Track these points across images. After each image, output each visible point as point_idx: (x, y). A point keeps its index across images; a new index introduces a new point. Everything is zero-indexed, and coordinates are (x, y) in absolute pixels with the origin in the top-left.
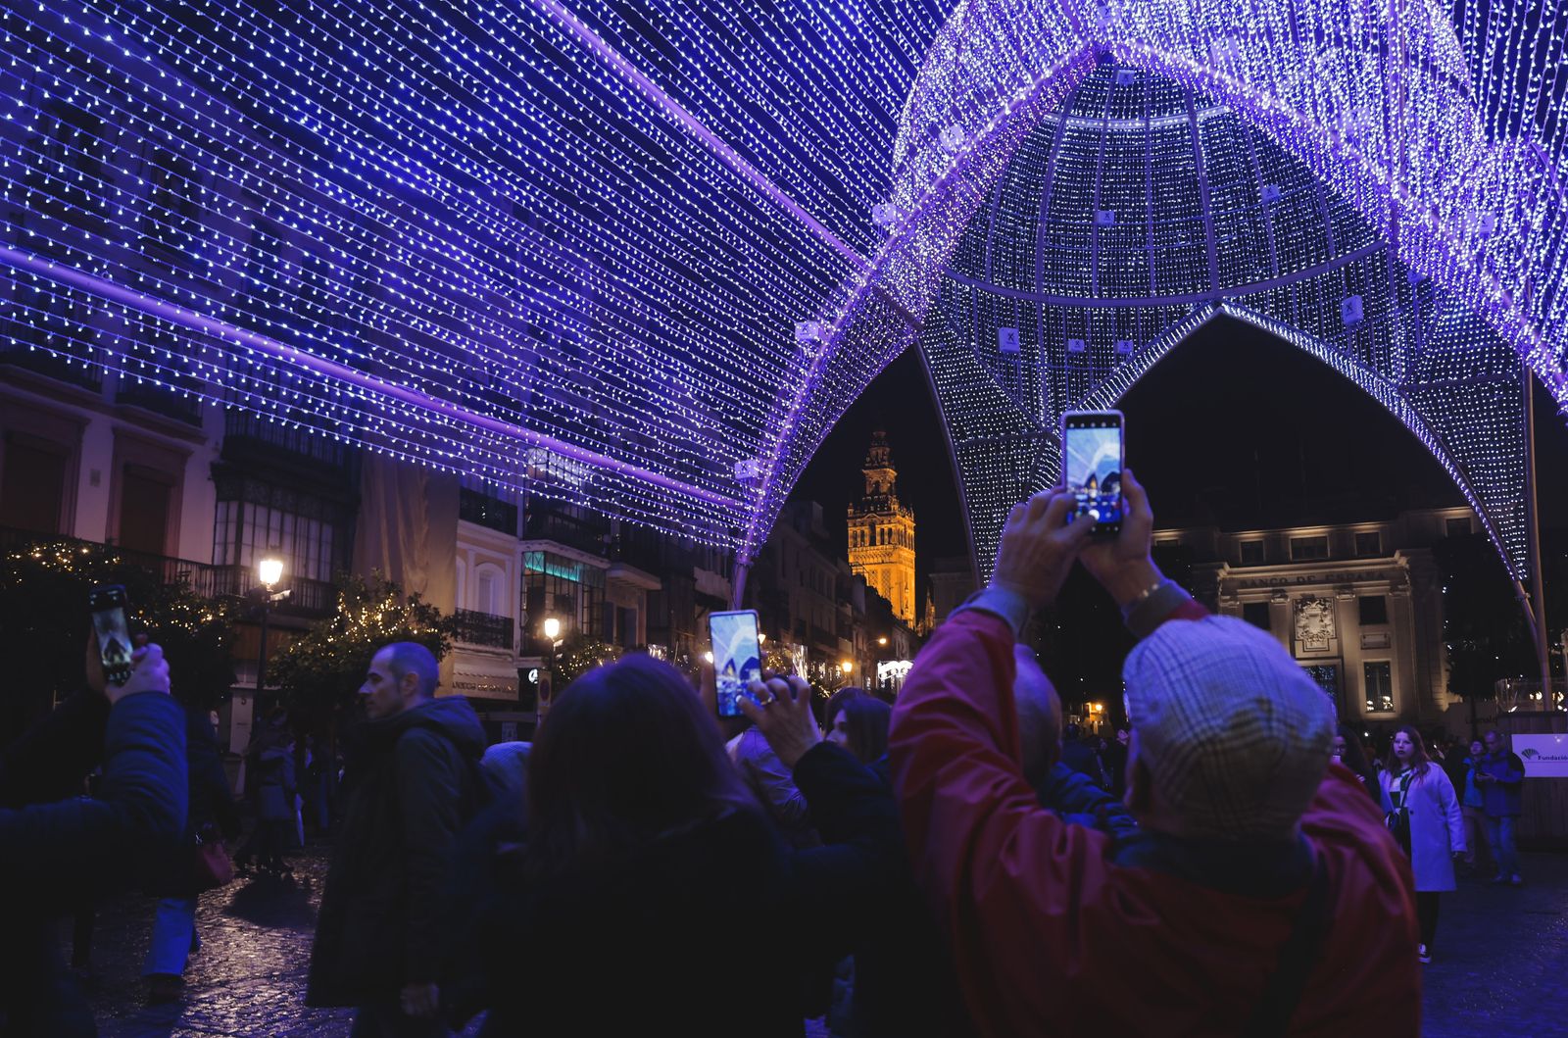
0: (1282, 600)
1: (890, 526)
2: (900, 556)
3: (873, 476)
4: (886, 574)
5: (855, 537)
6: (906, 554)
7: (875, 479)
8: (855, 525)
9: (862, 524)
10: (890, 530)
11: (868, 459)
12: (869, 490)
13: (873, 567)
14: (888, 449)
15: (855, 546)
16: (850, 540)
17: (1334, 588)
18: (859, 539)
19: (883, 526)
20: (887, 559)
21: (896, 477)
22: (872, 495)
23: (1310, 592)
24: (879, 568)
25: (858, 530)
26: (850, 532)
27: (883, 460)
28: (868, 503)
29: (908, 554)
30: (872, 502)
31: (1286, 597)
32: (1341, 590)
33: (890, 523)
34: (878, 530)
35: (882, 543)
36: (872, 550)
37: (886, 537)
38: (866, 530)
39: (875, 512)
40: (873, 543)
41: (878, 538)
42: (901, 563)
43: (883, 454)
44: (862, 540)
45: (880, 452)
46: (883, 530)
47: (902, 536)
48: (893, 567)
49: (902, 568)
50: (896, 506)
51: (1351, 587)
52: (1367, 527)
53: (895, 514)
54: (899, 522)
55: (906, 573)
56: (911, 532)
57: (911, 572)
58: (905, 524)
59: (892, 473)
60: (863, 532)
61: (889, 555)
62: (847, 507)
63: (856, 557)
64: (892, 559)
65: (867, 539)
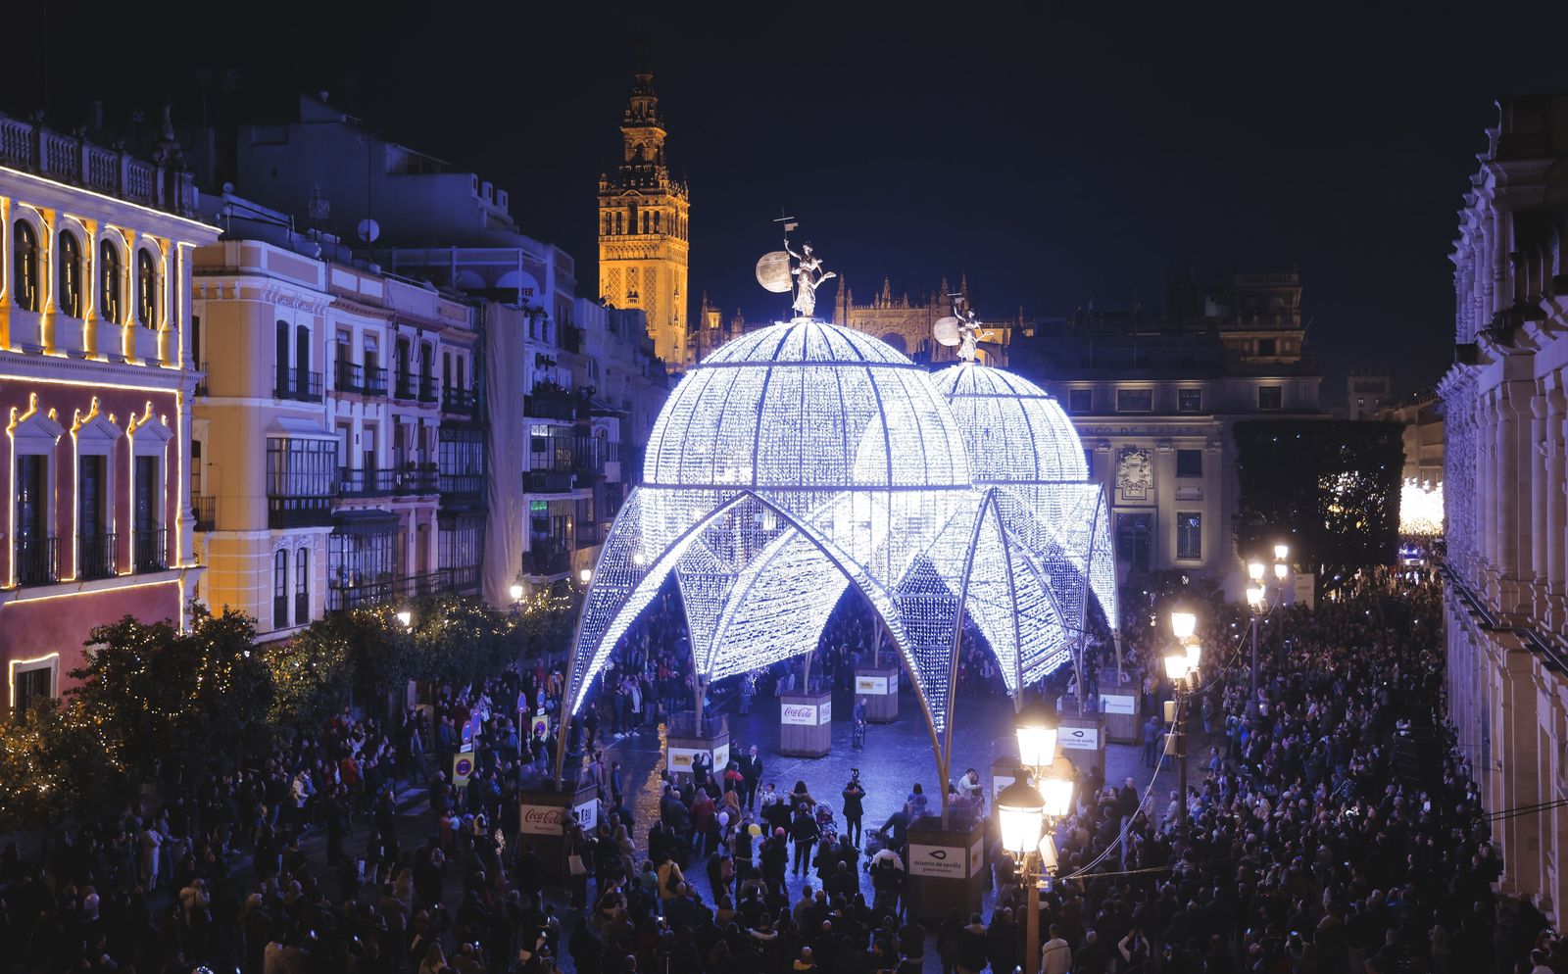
0: (1105, 449)
1: (657, 208)
2: (669, 250)
3: (635, 136)
4: (650, 274)
5: (609, 222)
6: (677, 247)
7: (637, 142)
8: (609, 205)
9: (619, 204)
10: (657, 213)
11: (628, 112)
12: (629, 156)
13: (632, 264)
14: (656, 99)
15: (609, 233)
16: (602, 225)
17: (1154, 441)
18: (614, 225)
19: (647, 209)
20: (651, 254)
21: (664, 138)
22: (633, 162)
23: (1133, 443)
24: (641, 265)
25: (613, 212)
26: (602, 214)
27: (648, 115)
28: (628, 175)
29: (680, 246)
30: (636, 175)
31: (1109, 447)
32: (1161, 442)
33: (656, 204)
34: (640, 213)
35: (646, 231)
36: (631, 241)
37: (651, 223)
38: (625, 213)
39: (636, 188)
40: (633, 231)
41: (640, 224)
42: (670, 259)
43: (649, 107)
44: (619, 226)
45: (645, 103)
46: (647, 213)
47: (672, 221)
48: (659, 265)
49: (672, 265)
50: (666, 182)
51: (1171, 440)
52: (1189, 384)
53: (664, 193)
54: (669, 203)
55: (677, 273)
56: (684, 216)
57: (683, 270)
58: (677, 205)
59: (660, 133)
60: (619, 214)
61: (655, 247)
62: (599, 178)
63: (610, 249)
64: (659, 254)
65: (625, 225)
